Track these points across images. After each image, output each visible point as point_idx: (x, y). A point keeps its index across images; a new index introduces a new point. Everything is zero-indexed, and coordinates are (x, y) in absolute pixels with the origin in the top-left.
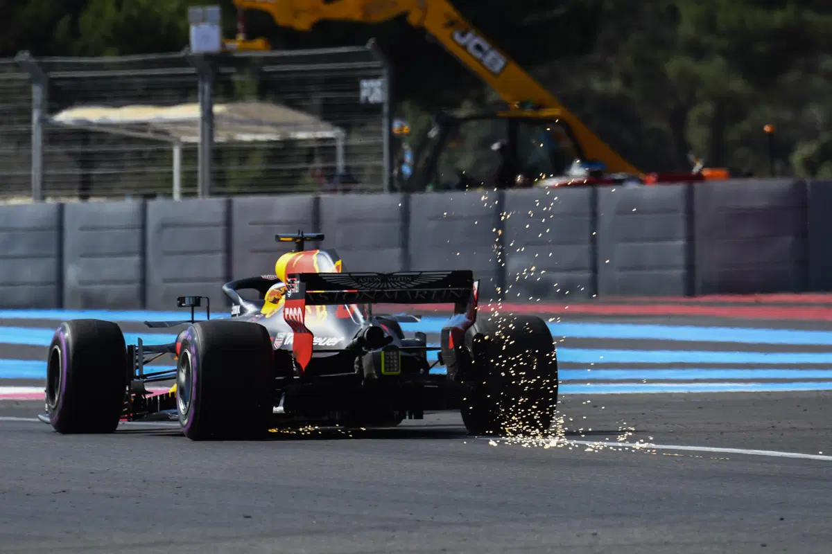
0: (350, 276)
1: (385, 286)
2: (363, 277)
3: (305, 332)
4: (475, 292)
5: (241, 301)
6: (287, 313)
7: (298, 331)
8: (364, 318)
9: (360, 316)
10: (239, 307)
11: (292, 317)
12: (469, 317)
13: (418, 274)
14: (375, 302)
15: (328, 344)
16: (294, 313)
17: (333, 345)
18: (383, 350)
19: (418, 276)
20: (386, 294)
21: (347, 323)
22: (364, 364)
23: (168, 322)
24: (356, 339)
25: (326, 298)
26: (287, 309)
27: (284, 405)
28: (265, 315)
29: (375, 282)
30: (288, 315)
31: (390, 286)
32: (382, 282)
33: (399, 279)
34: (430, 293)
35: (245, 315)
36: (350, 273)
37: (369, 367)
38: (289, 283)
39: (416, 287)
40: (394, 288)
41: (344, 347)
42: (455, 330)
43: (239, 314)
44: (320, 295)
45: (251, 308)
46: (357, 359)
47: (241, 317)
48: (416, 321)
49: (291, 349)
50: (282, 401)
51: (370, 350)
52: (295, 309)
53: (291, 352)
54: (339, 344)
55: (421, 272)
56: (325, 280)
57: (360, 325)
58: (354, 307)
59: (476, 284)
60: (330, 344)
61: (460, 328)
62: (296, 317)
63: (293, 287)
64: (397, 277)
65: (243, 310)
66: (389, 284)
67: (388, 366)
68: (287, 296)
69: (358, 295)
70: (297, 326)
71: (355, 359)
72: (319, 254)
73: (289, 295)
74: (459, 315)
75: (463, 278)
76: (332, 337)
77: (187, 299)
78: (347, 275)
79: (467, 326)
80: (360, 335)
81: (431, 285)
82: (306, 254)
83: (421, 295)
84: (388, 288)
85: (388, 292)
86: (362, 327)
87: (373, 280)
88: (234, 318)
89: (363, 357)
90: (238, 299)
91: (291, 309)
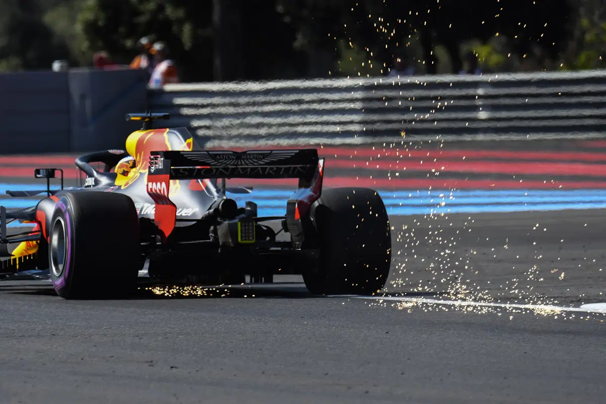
0: (209, 154)
1: (239, 163)
2: (219, 155)
3: (167, 204)
4: (320, 169)
5: (95, 173)
6: (150, 186)
7: (160, 203)
8: (218, 191)
9: (213, 190)
10: (93, 179)
11: (156, 191)
12: (315, 192)
13: (269, 152)
14: (229, 177)
15: (184, 215)
16: (159, 187)
17: (189, 215)
18: (239, 221)
19: (269, 154)
20: (240, 169)
21: (201, 196)
22: (219, 233)
23: (28, 192)
24: (212, 210)
25: (187, 173)
26: (150, 184)
27: (150, 269)
28: (120, 187)
29: (230, 159)
30: (151, 189)
31: (243, 163)
32: (236, 159)
33: (251, 157)
34: (279, 170)
35: (100, 186)
36: (208, 151)
37: (225, 235)
38: (153, 159)
39: (267, 164)
40: (247, 164)
41: (199, 217)
42: (301, 203)
43: (94, 186)
44: (181, 171)
45: (104, 181)
46: (212, 228)
47: (96, 187)
48: (248, 192)
49: (153, 217)
50: (147, 265)
51: (225, 220)
52: (159, 184)
53: (153, 220)
54: (194, 214)
55: (272, 151)
56: (186, 157)
57: (214, 198)
58: (208, 182)
59: (321, 162)
60: (186, 215)
61: (306, 201)
62: (160, 191)
63: (156, 164)
64: (250, 154)
65: (97, 182)
66: (242, 160)
67: (243, 235)
68: (150, 171)
69: (214, 171)
70: (159, 199)
71: (210, 228)
72: (168, 132)
73: (152, 171)
74: (303, 189)
75: (309, 157)
76: (187, 208)
77: (41, 171)
78: (206, 153)
79: (312, 199)
80: (214, 206)
81: (280, 162)
82: (155, 132)
83: (271, 172)
84: (242, 165)
85: (241, 168)
86: (216, 199)
87: (229, 157)
88: (87, 188)
89: (218, 227)
90: (93, 171)
91: (154, 184)
